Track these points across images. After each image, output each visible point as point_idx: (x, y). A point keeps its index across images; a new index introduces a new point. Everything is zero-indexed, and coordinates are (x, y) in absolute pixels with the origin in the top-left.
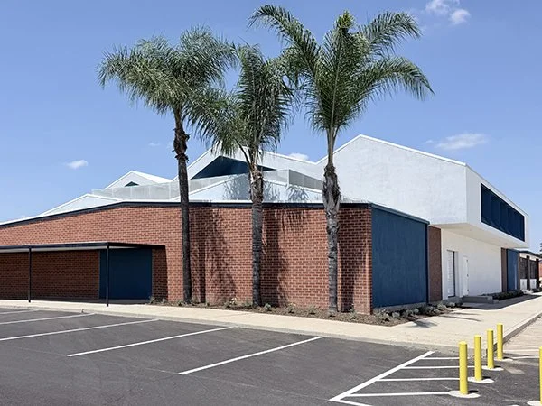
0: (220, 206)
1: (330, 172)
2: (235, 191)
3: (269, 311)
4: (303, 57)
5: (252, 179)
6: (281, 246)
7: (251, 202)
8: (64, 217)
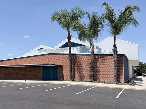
0: (79, 55)
1: (115, 46)
2: (80, 51)
3: (98, 82)
4: (110, 16)
5: (91, 48)
6: (98, 65)
7: (91, 54)
8: (30, 57)
